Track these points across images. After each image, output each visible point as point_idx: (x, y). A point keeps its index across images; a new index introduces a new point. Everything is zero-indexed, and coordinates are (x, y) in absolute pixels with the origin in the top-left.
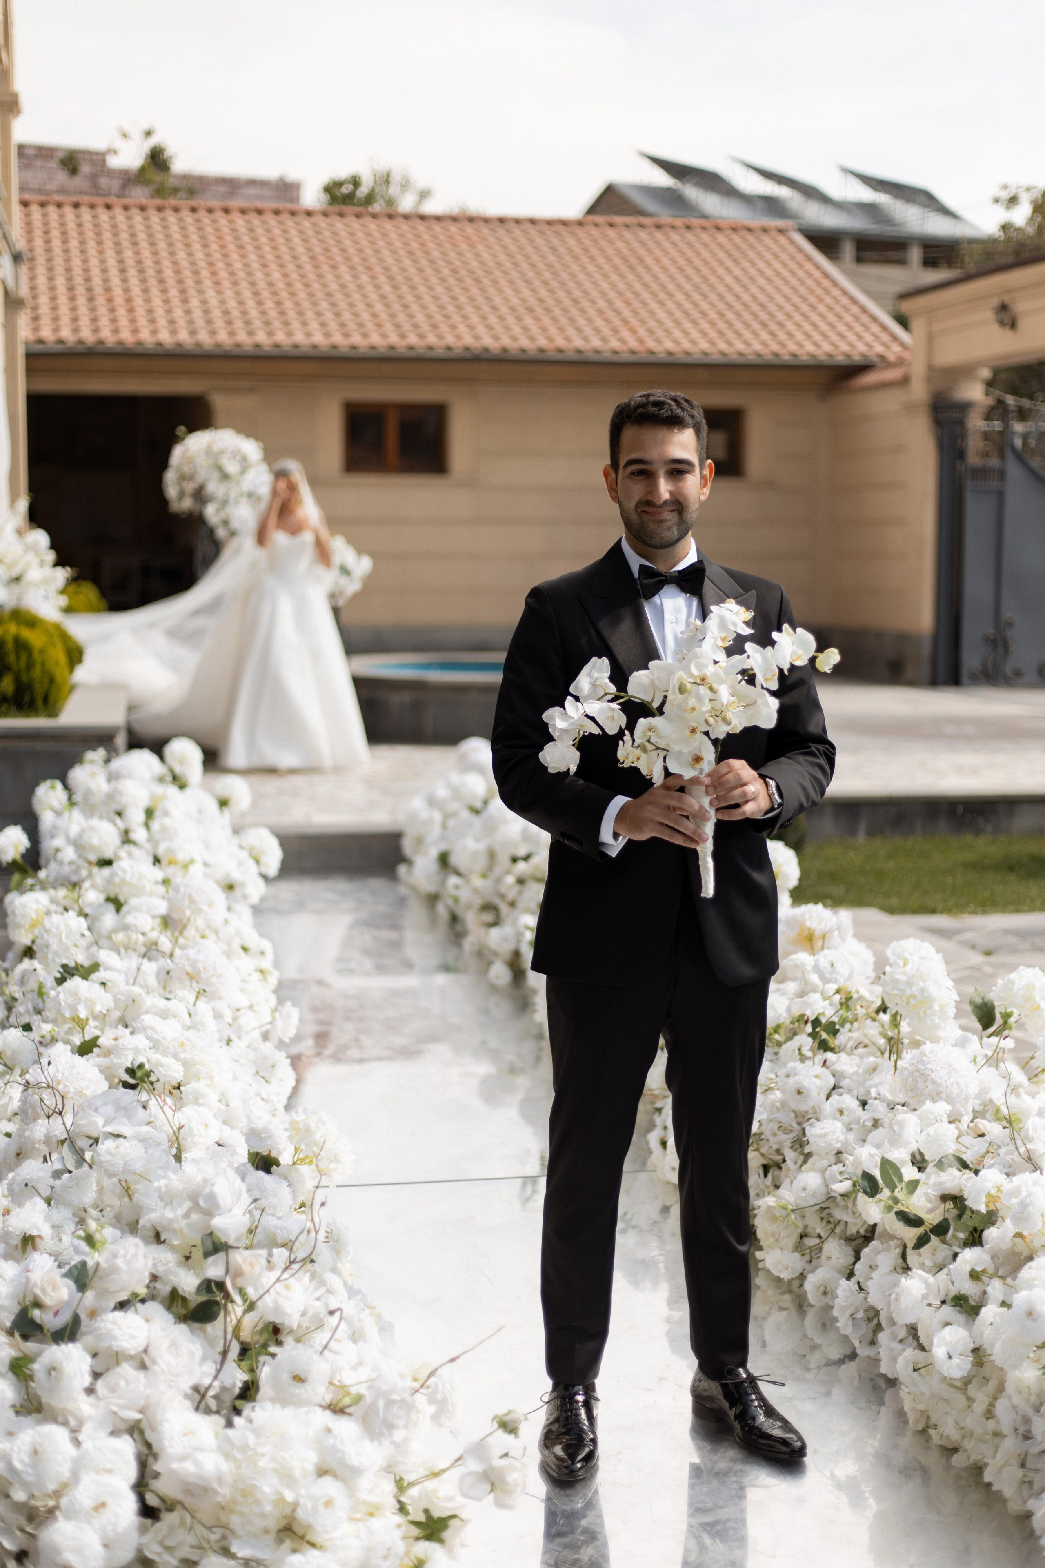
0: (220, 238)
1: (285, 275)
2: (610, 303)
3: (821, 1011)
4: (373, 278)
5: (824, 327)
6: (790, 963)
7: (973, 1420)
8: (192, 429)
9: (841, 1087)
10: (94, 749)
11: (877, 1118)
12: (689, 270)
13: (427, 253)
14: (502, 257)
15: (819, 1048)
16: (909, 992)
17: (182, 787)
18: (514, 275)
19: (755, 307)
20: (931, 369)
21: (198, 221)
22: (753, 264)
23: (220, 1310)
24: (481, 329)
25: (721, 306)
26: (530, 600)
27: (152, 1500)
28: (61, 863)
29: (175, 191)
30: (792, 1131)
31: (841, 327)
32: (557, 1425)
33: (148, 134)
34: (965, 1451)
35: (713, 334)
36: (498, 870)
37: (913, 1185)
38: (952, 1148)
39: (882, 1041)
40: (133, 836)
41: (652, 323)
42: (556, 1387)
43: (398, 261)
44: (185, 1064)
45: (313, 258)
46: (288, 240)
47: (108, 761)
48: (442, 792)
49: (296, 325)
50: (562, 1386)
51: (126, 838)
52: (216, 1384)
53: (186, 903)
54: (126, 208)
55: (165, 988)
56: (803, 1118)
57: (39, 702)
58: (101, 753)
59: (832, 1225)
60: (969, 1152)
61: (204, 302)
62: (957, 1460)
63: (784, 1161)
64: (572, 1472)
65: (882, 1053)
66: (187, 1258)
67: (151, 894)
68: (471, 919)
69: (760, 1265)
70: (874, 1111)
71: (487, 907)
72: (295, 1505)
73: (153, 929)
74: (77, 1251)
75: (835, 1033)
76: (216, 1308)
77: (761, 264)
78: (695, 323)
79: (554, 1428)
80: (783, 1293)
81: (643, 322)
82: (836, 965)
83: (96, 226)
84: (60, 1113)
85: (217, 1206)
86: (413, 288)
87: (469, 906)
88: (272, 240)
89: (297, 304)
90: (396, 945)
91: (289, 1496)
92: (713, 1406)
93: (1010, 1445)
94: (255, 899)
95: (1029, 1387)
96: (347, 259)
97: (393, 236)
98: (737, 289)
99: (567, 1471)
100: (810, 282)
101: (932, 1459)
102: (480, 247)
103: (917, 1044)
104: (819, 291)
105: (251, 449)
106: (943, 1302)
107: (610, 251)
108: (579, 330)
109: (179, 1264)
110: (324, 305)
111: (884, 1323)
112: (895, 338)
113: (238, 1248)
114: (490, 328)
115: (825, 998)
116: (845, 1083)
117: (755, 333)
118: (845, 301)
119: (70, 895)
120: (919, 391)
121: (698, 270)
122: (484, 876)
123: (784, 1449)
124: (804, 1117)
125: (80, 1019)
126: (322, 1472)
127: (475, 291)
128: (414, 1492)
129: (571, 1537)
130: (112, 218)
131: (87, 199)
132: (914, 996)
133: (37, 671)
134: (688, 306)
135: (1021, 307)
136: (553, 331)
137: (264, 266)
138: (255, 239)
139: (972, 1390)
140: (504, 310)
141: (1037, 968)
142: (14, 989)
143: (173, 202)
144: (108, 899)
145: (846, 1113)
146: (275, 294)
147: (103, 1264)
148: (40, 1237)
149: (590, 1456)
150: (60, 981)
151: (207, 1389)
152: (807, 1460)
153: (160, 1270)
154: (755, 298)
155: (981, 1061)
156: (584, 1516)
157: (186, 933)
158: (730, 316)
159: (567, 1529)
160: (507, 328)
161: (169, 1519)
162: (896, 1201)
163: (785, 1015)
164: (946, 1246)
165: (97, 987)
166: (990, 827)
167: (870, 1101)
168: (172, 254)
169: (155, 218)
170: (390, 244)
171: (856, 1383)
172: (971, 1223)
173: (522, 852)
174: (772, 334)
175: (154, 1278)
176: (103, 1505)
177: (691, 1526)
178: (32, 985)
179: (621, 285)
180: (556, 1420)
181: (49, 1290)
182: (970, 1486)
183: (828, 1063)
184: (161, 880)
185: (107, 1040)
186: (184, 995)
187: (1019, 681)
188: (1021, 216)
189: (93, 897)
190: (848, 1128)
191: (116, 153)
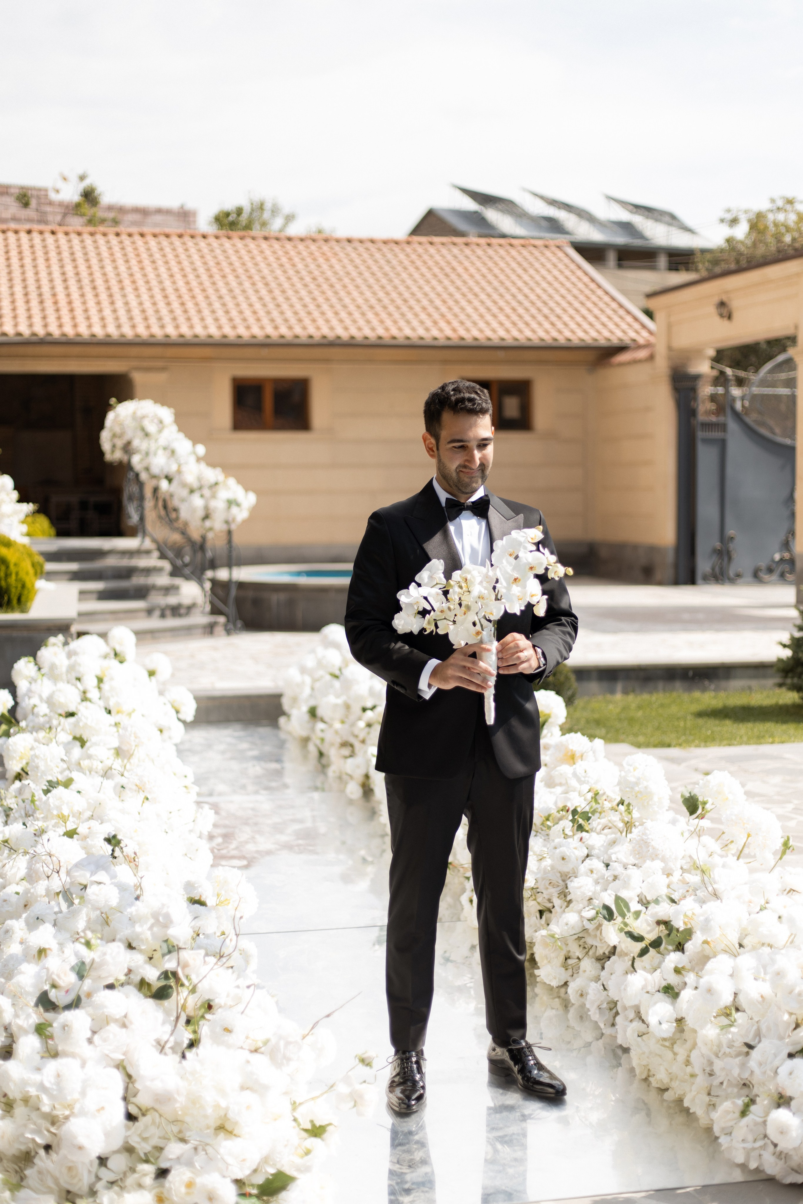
0: (138, 255)
1: (187, 283)
2: (431, 301)
3: (578, 804)
4: (254, 284)
5: (591, 319)
6: (557, 773)
7: (677, 1068)
8: (120, 401)
9: (592, 856)
10: (55, 635)
11: (616, 874)
12: (490, 277)
13: (294, 265)
14: (350, 268)
15: (577, 830)
16: (637, 789)
17: (122, 661)
18: (359, 281)
19: (539, 304)
20: (670, 348)
21: (121, 242)
22: (537, 271)
23: (173, 991)
24: (335, 322)
25: (514, 304)
26: (372, 521)
27: (133, 1110)
28: (37, 716)
29: (103, 221)
30: (558, 886)
31: (604, 319)
32: (398, 1077)
33: (82, 178)
34: (673, 1089)
35: (508, 324)
36: (352, 717)
37: (637, 914)
38: (665, 890)
39: (621, 825)
40: (89, 695)
41: (462, 317)
42: (397, 1052)
43: (272, 271)
44: (139, 843)
45: (208, 270)
46: (189, 256)
47: (66, 644)
48: (310, 662)
49: (196, 320)
50: (401, 1052)
51: (85, 698)
52: (172, 1039)
53: (133, 738)
54: (67, 234)
55: (119, 797)
56: (565, 877)
57: (15, 602)
58: (61, 637)
59: (587, 950)
60: (676, 893)
61: (127, 303)
62: (667, 1095)
63: (554, 907)
64: (409, 1106)
65: (621, 833)
66: (151, 958)
67: (106, 733)
68: (333, 753)
69: (538, 979)
70: (614, 870)
71: (345, 744)
72: (227, 1109)
73: (109, 758)
74: (77, 953)
75: (588, 819)
76: (170, 990)
77: (544, 272)
78: (495, 316)
79: (396, 1079)
80: (554, 998)
81: (456, 316)
82: (587, 772)
83: (45, 247)
84: (58, 872)
85: (171, 922)
86: (283, 292)
87: (332, 744)
88: (177, 256)
89: (197, 304)
90: (279, 773)
91: (223, 1104)
92: (503, 1066)
93: (701, 1081)
94: (177, 740)
95: (712, 1041)
96: (234, 270)
97: (268, 252)
98: (526, 290)
99: (405, 1106)
100: (580, 285)
102: (334, 261)
103: (642, 824)
104: (587, 292)
105: (166, 414)
106: (657, 990)
107: (431, 263)
108: (408, 322)
109: (145, 962)
110: (217, 305)
111: (619, 1011)
112: (644, 326)
113: (185, 948)
114: (341, 321)
115: (580, 795)
116: (595, 852)
117: (540, 324)
118: (606, 299)
119: (47, 735)
120: (662, 365)
121: (496, 276)
122: (343, 722)
123: (551, 1091)
124: (567, 876)
125: (63, 816)
126: (243, 1088)
127: (330, 293)
128: (303, 1109)
129: (408, 1146)
130: (56, 241)
131: (36, 227)
132: (640, 792)
133: (12, 580)
134: (489, 303)
135: (735, 304)
136: (389, 323)
137: (172, 276)
138: (164, 256)
139: (676, 1048)
140: (352, 308)
141: (726, 772)
142: (10, 802)
143: (102, 229)
144: (75, 738)
145: (595, 872)
146: (180, 297)
147: (97, 960)
148: (50, 949)
149: (421, 1097)
150: (46, 792)
151: (166, 1042)
152: (566, 1097)
153: (133, 965)
154: (539, 297)
155: (687, 835)
156: (417, 1134)
157: (132, 761)
158: (521, 311)
159: (406, 1141)
160: (355, 321)
161: (143, 1121)
162: (626, 925)
163: (554, 807)
164: (659, 955)
165: (75, 794)
166: (713, 686)
167: (611, 863)
168: (102, 267)
169: (88, 240)
170: (265, 258)
171: (603, 1052)
172: (677, 940)
173: (369, 704)
174: (553, 324)
175: (130, 971)
176: (103, 1108)
177: (488, 1138)
178: (27, 795)
179: (439, 289)
180: (398, 1074)
181: (62, 976)
182: (676, 1113)
183: (583, 840)
184: (113, 724)
185: (82, 829)
186: (133, 800)
187: (740, 581)
188: (741, 232)
189: (65, 737)
190: (597, 883)
191: (57, 191)
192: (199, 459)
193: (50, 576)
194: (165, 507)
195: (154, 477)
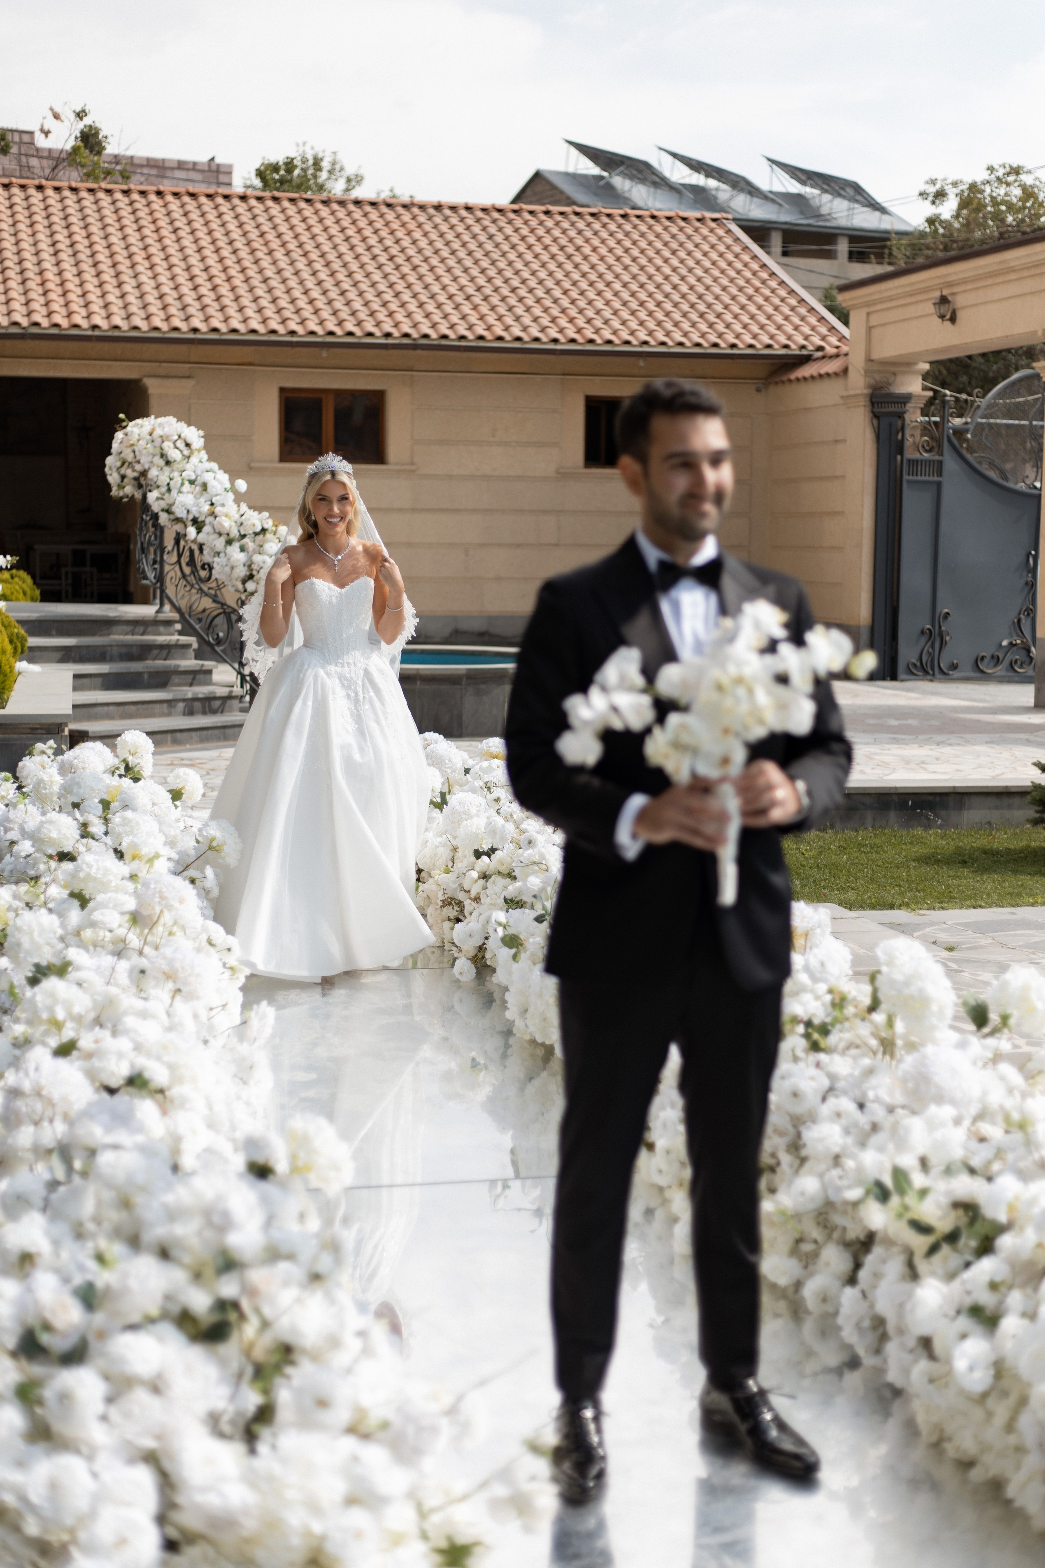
3: (813, 1012)
7: (993, 1433)
8: (131, 418)
9: (836, 1089)
10: (43, 741)
11: (877, 1121)
12: (627, 261)
15: (812, 1049)
16: (906, 992)
17: (136, 780)
20: (869, 360)
21: (131, 203)
22: (690, 254)
23: (233, 1329)
26: (543, 594)
27: (175, 1535)
28: (17, 857)
29: (107, 172)
30: (786, 1135)
32: (567, 1442)
33: (80, 115)
34: (983, 1464)
36: (460, 866)
37: (923, 1193)
38: (958, 1153)
39: (874, 1043)
40: (92, 829)
41: (590, 313)
42: (564, 1400)
44: (172, 1068)
47: (58, 752)
49: (232, 311)
50: (569, 1399)
51: (85, 832)
52: (231, 1406)
53: (157, 900)
54: (57, 189)
55: (138, 986)
56: (798, 1121)
58: (50, 743)
59: (829, 1231)
60: (975, 1157)
61: (137, 287)
62: (974, 1474)
63: (779, 1166)
64: (584, 1491)
65: (876, 1054)
66: (198, 1275)
67: (117, 890)
70: (872, 1114)
72: (323, 1538)
73: (120, 926)
74: (81, 1268)
75: (827, 1033)
76: (228, 1328)
77: (698, 256)
78: (633, 314)
79: (563, 1446)
80: (782, 1301)
82: (825, 964)
83: (28, 206)
84: (50, 1121)
85: (232, 1223)
91: (317, 1527)
92: (722, 1419)
93: (1034, 1460)
97: (329, 220)
98: (676, 280)
99: (579, 1490)
101: (946, 1473)
103: (911, 1047)
105: (194, 435)
106: (958, 1312)
107: (547, 240)
109: (189, 1282)
111: (891, 1333)
112: (833, 330)
113: (253, 1265)
115: (817, 998)
116: (840, 1085)
119: (31, 890)
120: (858, 383)
121: (634, 260)
122: (447, 871)
123: (797, 1464)
124: (800, 1120)
125: (57, 1021)
126: (351, 1501)
128: (435, 1518)
130: (44, 199)
131: (17, 180)
132: (911, 998)
135: (960, 302)
138: (189, 223)
139: (991, 1402)
143: (105, 184)
144: (72, 895)
145: (843, 1115)
147: (115, 1285)
148: (38, 1254)
149: (600, 1476)
150: (33, 981)
151: (222, 1414)
153: (171, 1288)
155: (981, 1063)
157: (155, 930)
158: (668, 307)
161: (192, 1553)
162: (906, 1208)
164: (958, 1255)
165: (75, 988)
166: (939, 821)
167: (867, 1103)
169: (88, 200)
171: (861, 1393)
172: (983, 1231)
174: (710, 325)
175: (167, 1298)
176: (124, 1540)
178: (3, 985)
180: (566, 1437)
181: (58, 1309)
182: (990, 1502)
183: (821, 1065)
184: (128, 875)
185: (86, 1042)
186: (160, 995)
187: (955, 674)
188: (947, 209)
189: (56, 892)
190: (847, 1131)
191: (47, 133)
192: (239, 498)
193: (34, 655)
194: (192, 562)
195: (178, 520)
